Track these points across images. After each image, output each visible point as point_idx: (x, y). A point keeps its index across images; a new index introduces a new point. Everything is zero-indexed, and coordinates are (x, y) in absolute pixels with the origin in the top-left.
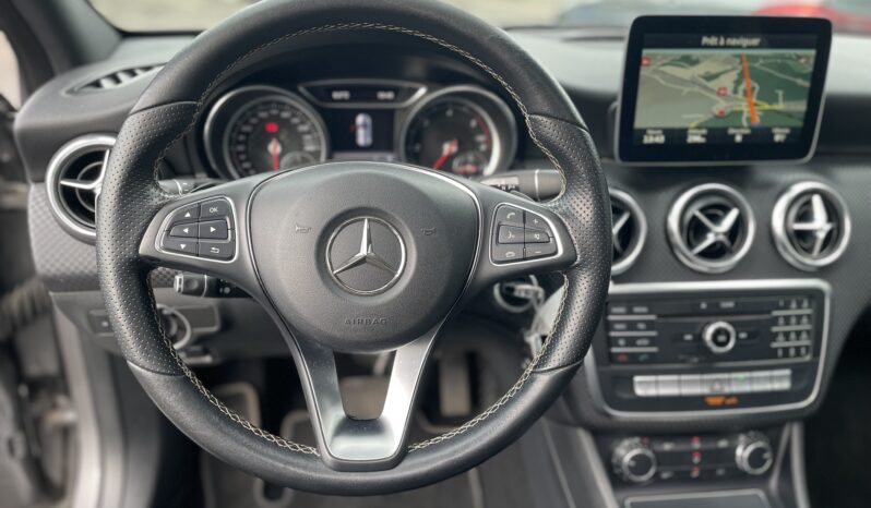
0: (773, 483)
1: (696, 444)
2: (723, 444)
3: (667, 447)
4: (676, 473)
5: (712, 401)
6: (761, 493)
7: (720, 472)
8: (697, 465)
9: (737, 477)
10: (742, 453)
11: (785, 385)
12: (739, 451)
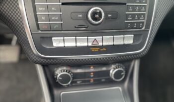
0: (126, 84)
1: (92, 69)
2: (104, 69)
3: (79, 71)
4: (83, 81)
5: (93, 50)
6: (120, 88)
7: (103, 80)
8: (92, 77)
9: (110, 82)
10: (112, 72)
11: (131, 42)
12: (111, 72)
